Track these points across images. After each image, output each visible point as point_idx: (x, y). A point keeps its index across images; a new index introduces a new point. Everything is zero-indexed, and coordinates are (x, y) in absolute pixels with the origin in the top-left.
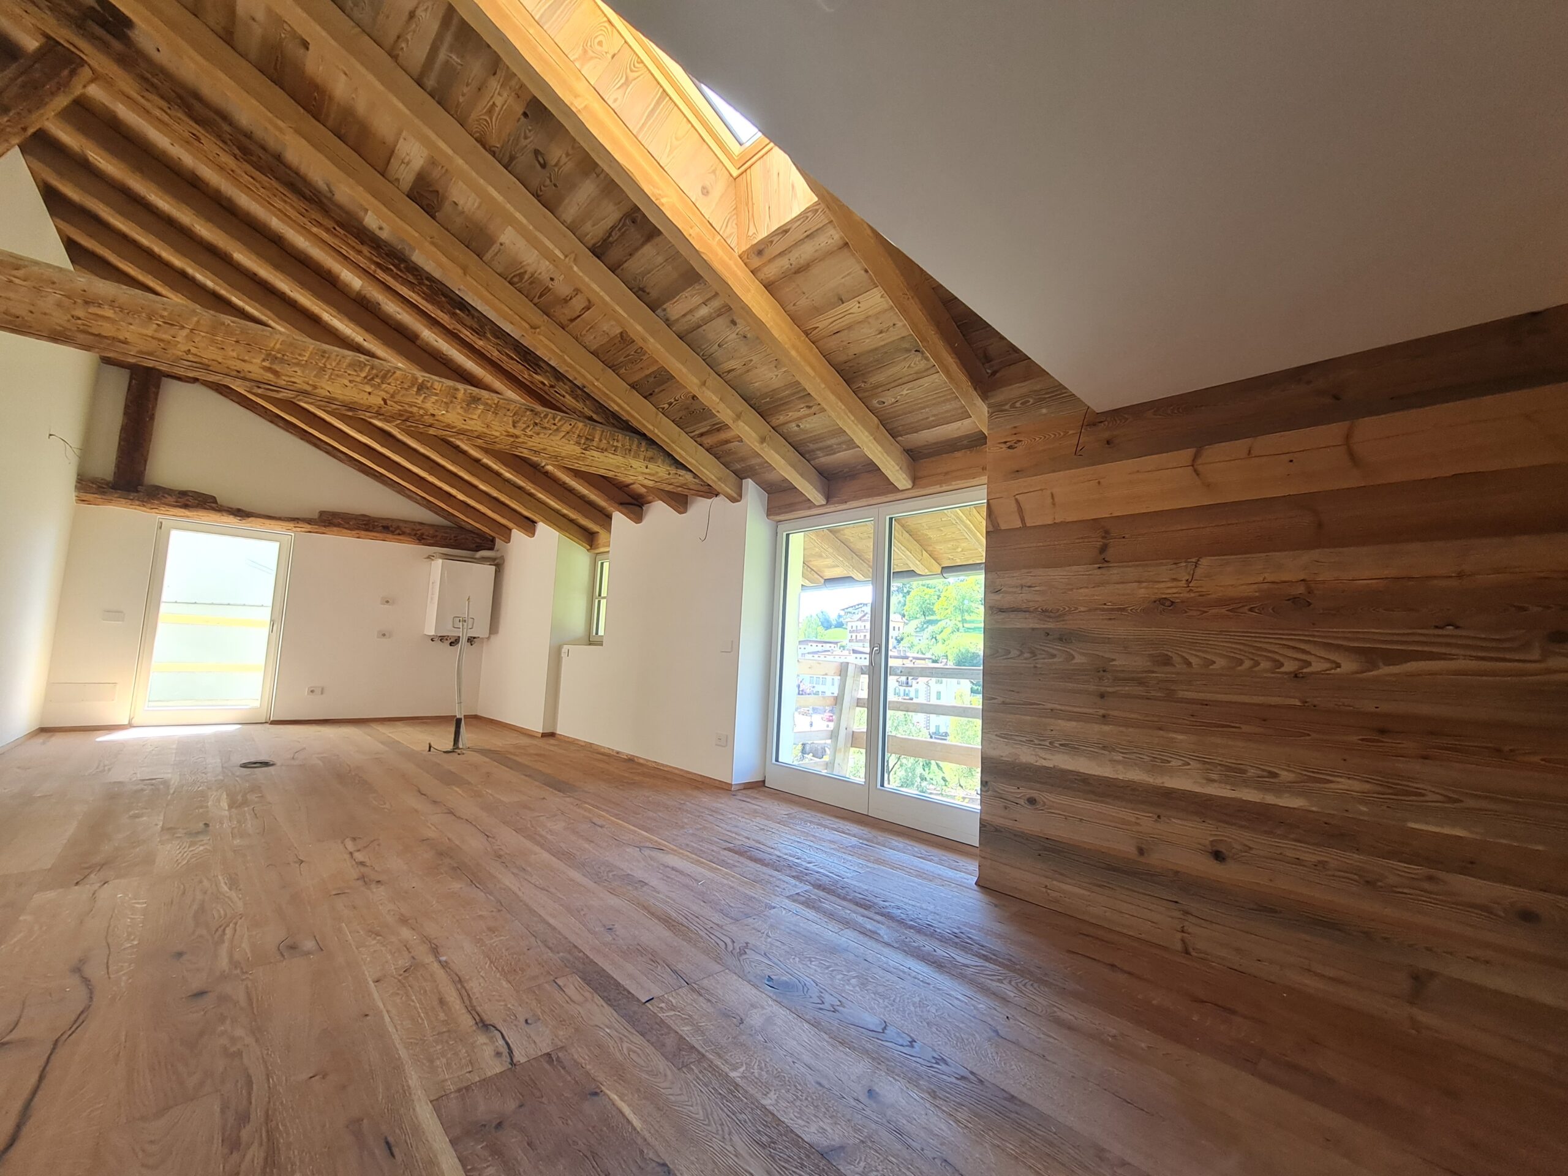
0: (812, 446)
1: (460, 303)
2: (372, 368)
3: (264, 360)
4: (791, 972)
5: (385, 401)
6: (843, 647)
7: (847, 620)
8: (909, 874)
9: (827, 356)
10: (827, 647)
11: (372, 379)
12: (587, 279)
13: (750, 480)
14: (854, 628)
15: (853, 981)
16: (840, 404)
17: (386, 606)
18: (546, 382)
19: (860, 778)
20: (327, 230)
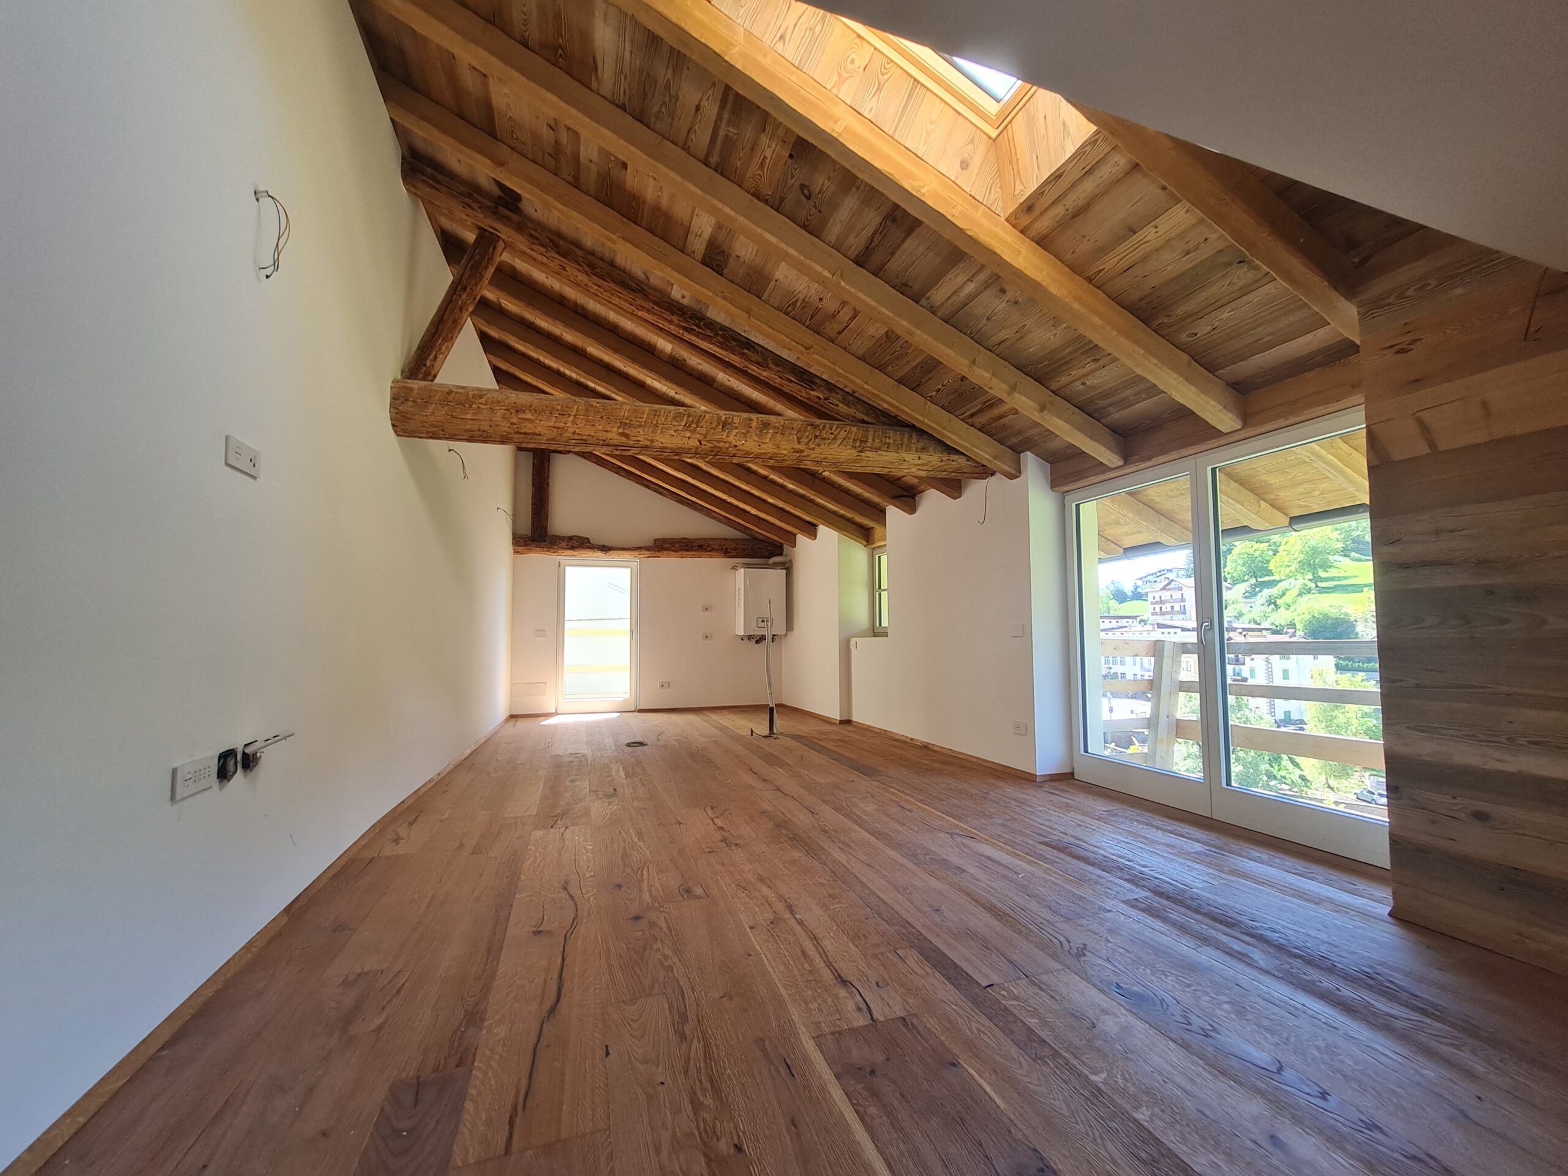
0: (1101, 403)
1: (747, 343)
2: (689, 417)
3: (618, 428)
4: (1142, 983)
5: (700, 441)
6: (1143, 621)
7: (1146, 591)
8: (1282, 891)
9: (1118, 299)
10: (1124, 622)
11: (690, 426)
12: (853, 290)
13: (1028, 453)
14: (1158, 599)
15: (1226, 1006)
16: (1137, 348)
17: (706, 613)
18: (821, 396)
19: (1198, 775)
20: (648, 311)
